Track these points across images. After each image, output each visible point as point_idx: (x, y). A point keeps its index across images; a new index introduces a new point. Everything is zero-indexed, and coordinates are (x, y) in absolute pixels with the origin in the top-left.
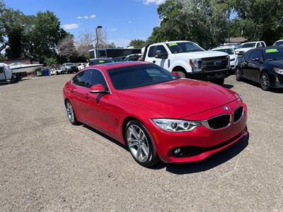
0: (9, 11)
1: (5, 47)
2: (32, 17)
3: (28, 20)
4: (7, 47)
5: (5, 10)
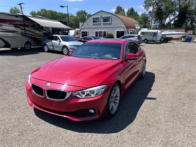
1: (174, 19)
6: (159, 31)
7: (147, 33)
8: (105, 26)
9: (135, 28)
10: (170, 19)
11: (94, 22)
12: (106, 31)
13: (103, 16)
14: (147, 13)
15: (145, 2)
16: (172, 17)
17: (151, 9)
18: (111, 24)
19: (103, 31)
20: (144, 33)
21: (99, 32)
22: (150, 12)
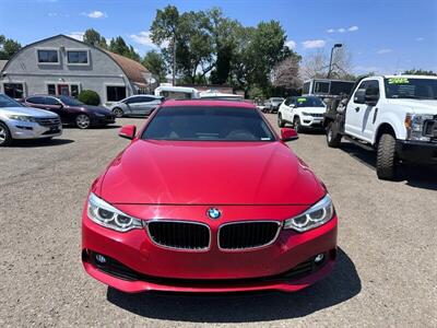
0: (225, 21)
1: (211, 68)
2: (250, 30)
3: (244, 33)
4: (214, 68)
5: (221, 19)
6: (196, 91)
7: (173, 92)
8: (76, 73)
9: (146, 83)
10: (202, 69)
11: (41, 61)
12: (77, 83)
13: (67, 49)
14: (159, 52)
15: (152, 29)
16: (207, 65)
17: (166, 44)
18: (90, 68)
19: (69, 82)
20: (167, 92)
21: (59, 86)
22: (164, 50)
